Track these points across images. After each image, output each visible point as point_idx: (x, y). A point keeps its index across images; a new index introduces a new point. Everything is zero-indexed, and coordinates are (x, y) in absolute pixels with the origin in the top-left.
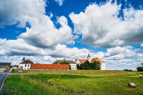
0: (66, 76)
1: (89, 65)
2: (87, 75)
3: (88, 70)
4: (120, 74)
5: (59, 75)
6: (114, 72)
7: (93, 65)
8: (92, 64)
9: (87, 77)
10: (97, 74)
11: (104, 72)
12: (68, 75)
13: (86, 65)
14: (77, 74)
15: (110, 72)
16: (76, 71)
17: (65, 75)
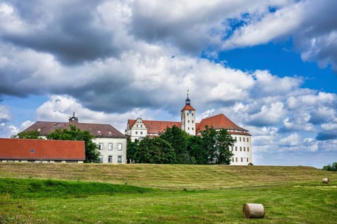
0: (50, 188)
1: (180, 147)
2: (151, 184)
3: (169, 163)
4: (292, 179)
5: (21, 182)
6: (271, 174)
7: (199, 143)
8: (194, 140)
9: (141, 191)
10: (197, 181)
11: (232, 174)
12: (60, 183)
13: (164, 145)
14: (110, 178)
15: (254, 173)
16: (109, 170)
17: (50, 183)
